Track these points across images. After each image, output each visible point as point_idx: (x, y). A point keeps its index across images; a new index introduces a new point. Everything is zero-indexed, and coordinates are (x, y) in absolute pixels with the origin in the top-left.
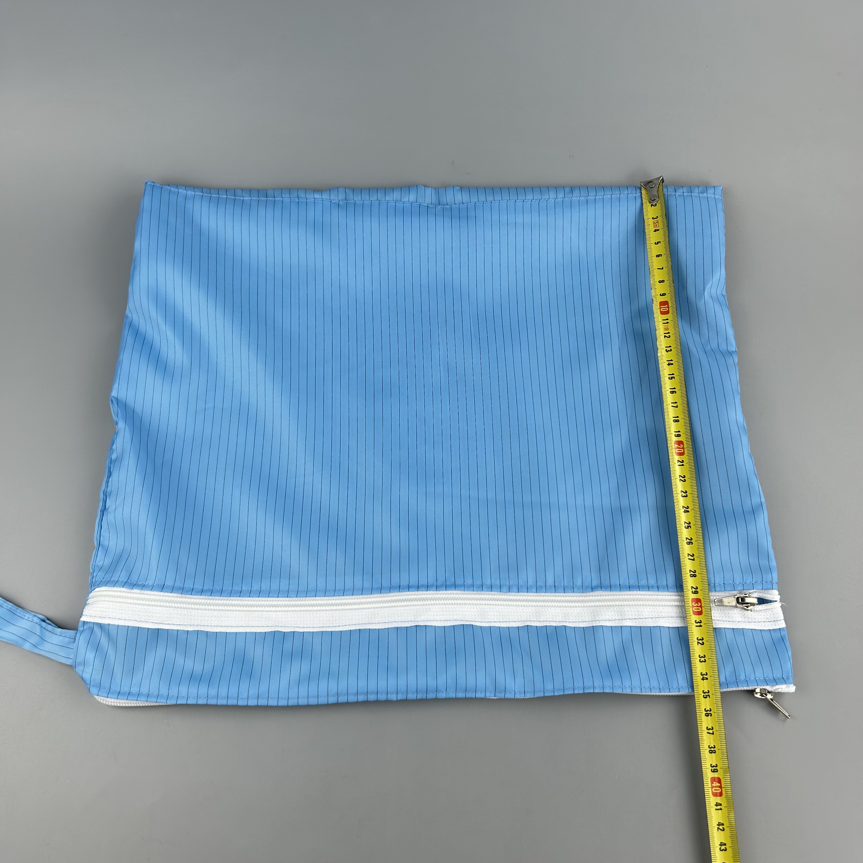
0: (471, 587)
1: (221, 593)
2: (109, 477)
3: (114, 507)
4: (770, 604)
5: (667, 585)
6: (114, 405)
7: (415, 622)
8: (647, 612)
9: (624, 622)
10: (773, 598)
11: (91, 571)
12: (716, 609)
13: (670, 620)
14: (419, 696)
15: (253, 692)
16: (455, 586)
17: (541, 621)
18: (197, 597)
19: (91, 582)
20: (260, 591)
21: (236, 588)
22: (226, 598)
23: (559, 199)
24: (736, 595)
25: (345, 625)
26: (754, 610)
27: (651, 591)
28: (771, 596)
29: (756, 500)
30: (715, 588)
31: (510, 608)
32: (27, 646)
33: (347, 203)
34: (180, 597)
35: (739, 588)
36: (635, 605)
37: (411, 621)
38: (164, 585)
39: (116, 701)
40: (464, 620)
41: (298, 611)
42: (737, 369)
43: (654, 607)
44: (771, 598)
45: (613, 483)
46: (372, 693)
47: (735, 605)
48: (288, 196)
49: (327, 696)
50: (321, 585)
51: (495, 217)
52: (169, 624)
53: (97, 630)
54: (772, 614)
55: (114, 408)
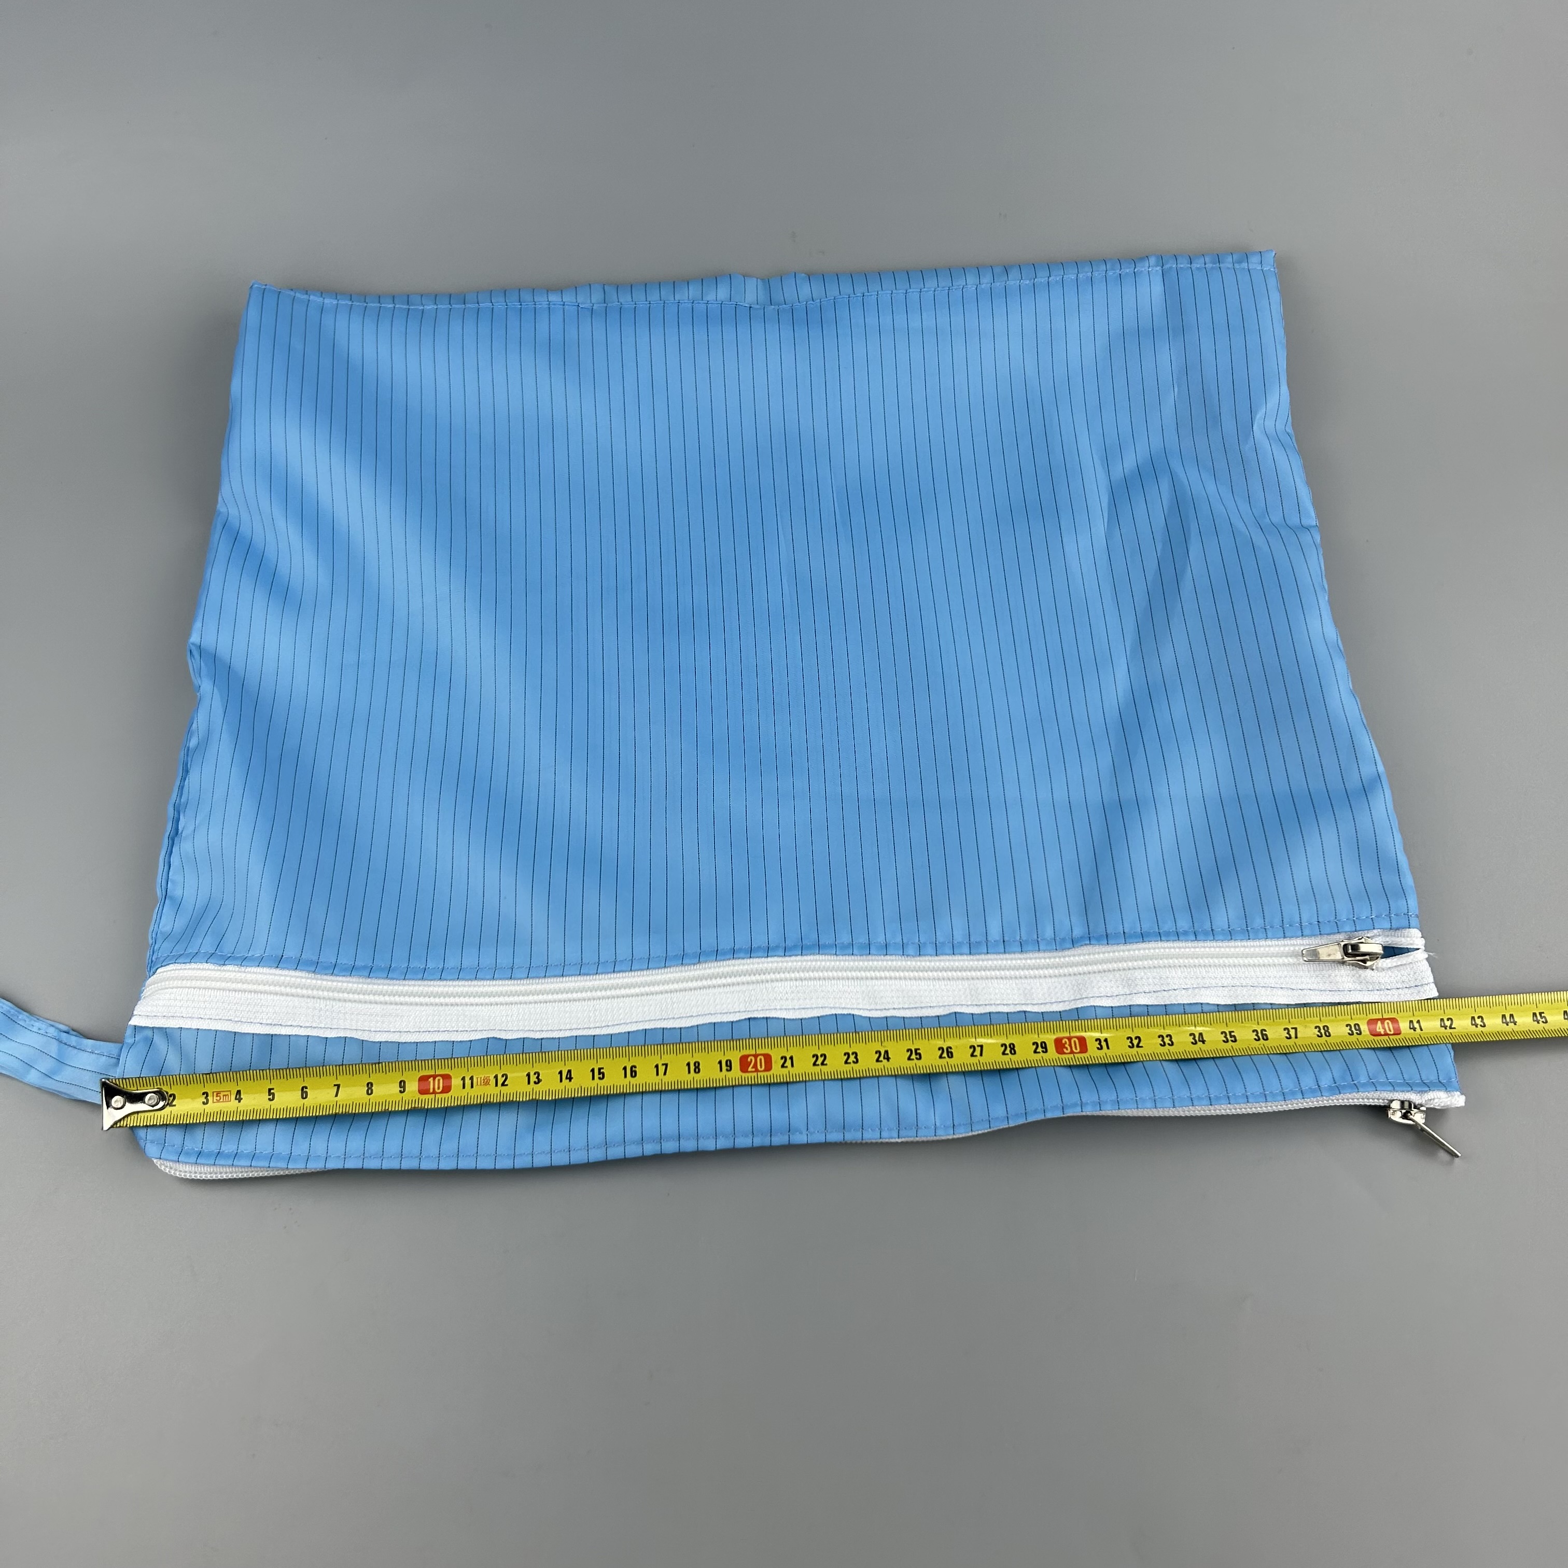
0: (848, 949)
1: (388, 973)
2: (184, 779)
3: (192, 828)
4: (1406, 954)
5: (1212, 930)
6: (194, 659)
7: (746, 1013)
8: (1177, 978)
9: (1134, 999)
10: (1411, 944)
11: (150, 941)
12: (1306, 969)
13: (1220, 992)
14: (758, 1142)
15: (449, 1147)
16: (819, 948)
17: (980, 1005)
18: (344, 979)
19: (150, 960)
20: (459, 968)
21: (414, 964)
22: (398, 982)
23: (984, 285)
24: (1342, 941)
25: (618, 1025)
26: (1377, 968)
27: (1182, 941)
28: (1409, 939)
29: (1367, 770)
30: (1302, 930)
31: (923, 984)
32: (33, 1077)
33: (606, 307)
34: (311, 978)
35: (1347, 928)
36: (1155, 967)
37: (739, 1012)
38: (282, 956)
39: (193, 1168)
40: (837, 1008)
41: (530, 1003)
42: (1321, 553)
43: (1189, 970)
44: (1408, 945)
45: (1105, 761)
46: (669, 1138)
47: (1341, 958)
48: (502, 299)
49: (587, 1148)
50: (573, 955)
51: (872, 320)
52: (291, 1026)
53: (159, 1041)
54: (1412, 973)
55: (193, 664)
